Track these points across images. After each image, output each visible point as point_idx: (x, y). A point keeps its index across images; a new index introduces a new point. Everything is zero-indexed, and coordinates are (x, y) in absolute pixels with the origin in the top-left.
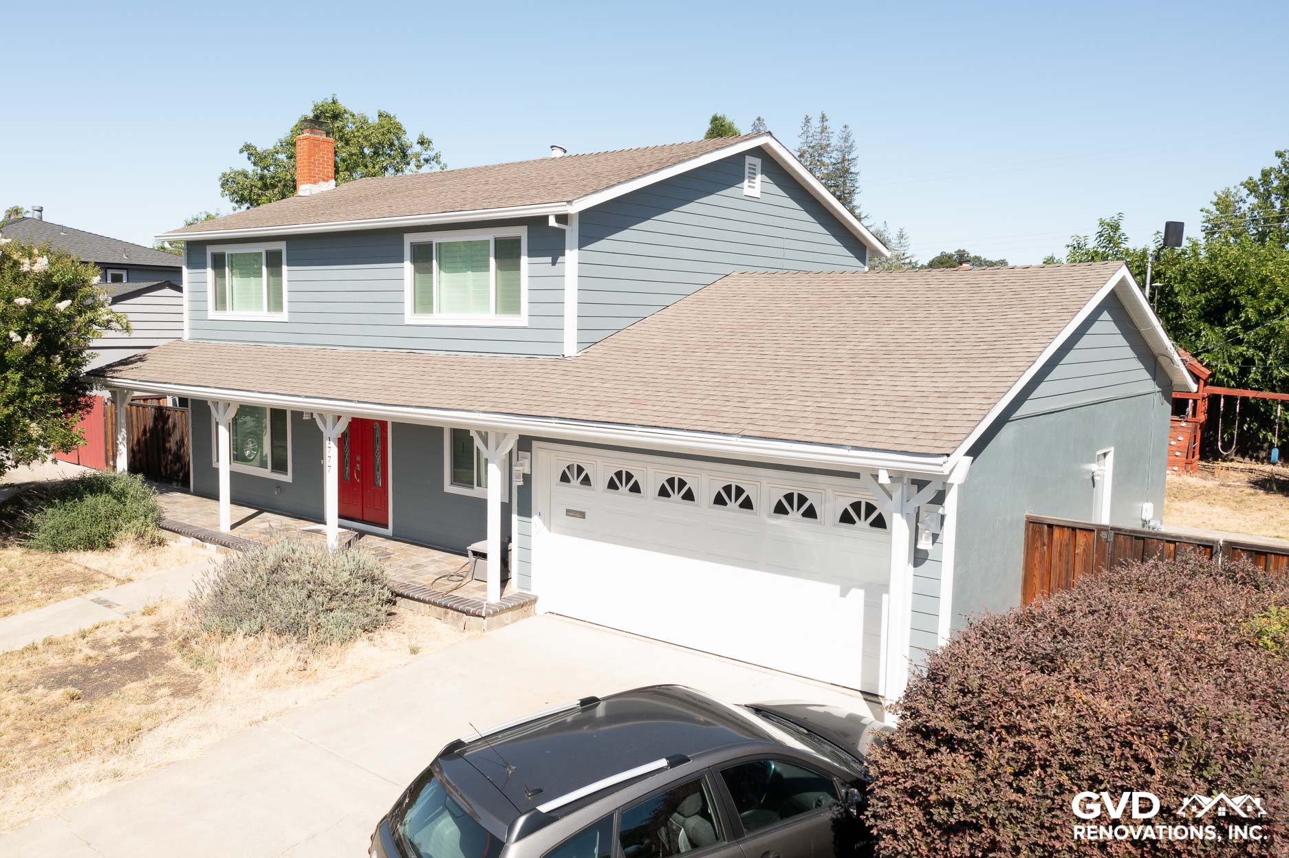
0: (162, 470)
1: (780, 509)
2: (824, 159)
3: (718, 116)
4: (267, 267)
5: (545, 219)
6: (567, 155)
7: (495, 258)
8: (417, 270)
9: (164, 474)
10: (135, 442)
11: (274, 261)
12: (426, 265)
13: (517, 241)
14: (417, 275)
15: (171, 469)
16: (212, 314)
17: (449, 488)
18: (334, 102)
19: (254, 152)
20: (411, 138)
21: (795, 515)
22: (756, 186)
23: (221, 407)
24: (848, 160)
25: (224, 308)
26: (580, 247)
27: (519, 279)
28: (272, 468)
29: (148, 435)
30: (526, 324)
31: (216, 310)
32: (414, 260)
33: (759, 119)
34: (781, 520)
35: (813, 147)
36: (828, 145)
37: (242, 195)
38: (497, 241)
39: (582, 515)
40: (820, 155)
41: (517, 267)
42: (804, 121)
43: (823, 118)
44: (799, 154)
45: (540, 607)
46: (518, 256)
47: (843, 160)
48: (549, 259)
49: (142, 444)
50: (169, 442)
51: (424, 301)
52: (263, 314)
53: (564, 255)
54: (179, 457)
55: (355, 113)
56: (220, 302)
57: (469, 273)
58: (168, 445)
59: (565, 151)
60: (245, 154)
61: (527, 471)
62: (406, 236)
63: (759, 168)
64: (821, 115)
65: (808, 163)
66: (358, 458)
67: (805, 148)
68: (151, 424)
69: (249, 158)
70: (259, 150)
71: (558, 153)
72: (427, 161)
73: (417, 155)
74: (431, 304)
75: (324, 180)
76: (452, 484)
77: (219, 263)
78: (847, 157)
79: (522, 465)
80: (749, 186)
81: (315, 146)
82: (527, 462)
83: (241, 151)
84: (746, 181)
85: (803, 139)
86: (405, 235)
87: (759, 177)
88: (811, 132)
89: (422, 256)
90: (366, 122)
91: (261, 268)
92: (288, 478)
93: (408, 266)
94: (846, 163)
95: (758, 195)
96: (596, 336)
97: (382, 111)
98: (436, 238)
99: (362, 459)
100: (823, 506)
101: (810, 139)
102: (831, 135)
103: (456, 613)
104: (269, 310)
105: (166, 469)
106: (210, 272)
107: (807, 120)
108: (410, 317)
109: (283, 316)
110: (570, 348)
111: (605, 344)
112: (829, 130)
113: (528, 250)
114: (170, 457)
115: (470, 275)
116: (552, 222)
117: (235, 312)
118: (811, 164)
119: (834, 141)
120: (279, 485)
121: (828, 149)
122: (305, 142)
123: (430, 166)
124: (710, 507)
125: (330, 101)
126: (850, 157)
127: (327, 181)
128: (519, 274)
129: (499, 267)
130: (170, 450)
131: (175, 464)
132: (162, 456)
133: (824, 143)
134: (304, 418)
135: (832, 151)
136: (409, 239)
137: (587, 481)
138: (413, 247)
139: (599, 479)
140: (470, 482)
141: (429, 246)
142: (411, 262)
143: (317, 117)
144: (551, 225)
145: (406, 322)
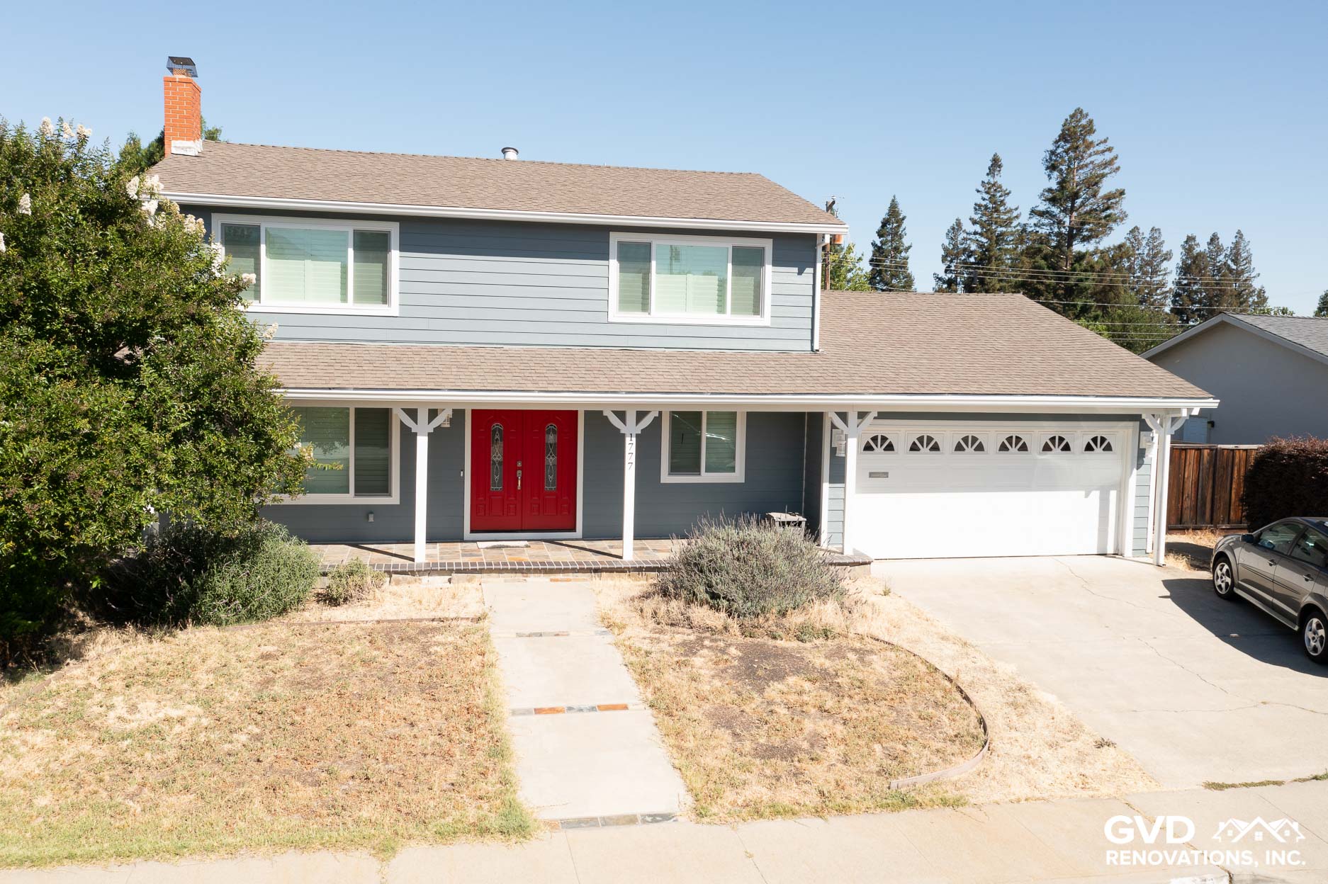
1: (1047, 448)
4: (355, 251)
7: (732, 265)
8: (624, 269)
11: (371, 244)
12: (641, 265)
13: (761, 251)
14: (624, 273)
17: (668, 479)
21: (1057, 451)
28: (356, 491)
30: (768, 324)
32: (620, 259)
34: (1048, 455)
38: (734, 248)
39: (885, 475)
41: (759, 274)
46: (762, 264)
48: (796, 270)
52: (343, 305)
53: (814, 266)
66: (519, 464)
76: (669, 474)
77: (243, 238)
81: (194, 93)
86: (612, 235)
89: (636, 258)
91: (346, 251)
92: (390, 500)
93: (614, 264)
98: (657, 240)
99: (522, 464)
100: (1075, 442)
104: (360, 301)
108: (615, 314)
109: (390, 309)
110: (817, 345)
113: (773, 260)
116: (828, 240)
120: (372, 511)
128: (762, 281)
129: (736, 273)
136: (615, 238)
137: (890, 448)
138: (621, 245)
139: (902, 445)
140: (696, 469)
141: (649, 246)
142: (617, 260)
144: (825, 242)
145: (610, 320)
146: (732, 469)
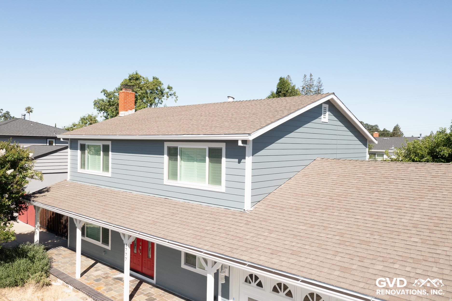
0: (59, 231)
2: (311, 90)
3: (282, 77)
4: (103, 152)
5: (236, 141)
6: (235, 100)
7: (209, 157)
8: (170, 159)
9: (59, 233)
10: (49, 218)
11: (106, 149)
12: (175, 157)
13: (220, 150)
14: (170, 161)
15: (63, 231)
16: (79, 170)
17: (183, 266)
18: (136, 74)
19: (106, 92)
20: (165, 87)
22: (326, 117)
23: (78, 222)
24: (320, 90)
25: (84, 168)
26: (253, 155)
27: (221, 168)
28: (102, 242)
29: (54, 215)
30: (224, 192)
31: (81, 168)
32: (169, 154)
33: (288, 76)
35: (307, 85)
36: (313, 85)
37: (101, 108)
38: (210, 149)
40: (310, 88)
41: (220, 162)
42: (304, 76)
43: (311, 75)
44: (302, 88)
46: (221, 157)
47: (319, 90)
48: (237, 160)
49: (52, 219)
50: (62, 219)
51: (173, 174)
52: (100, 172)
53: (245, 159)
54: (66, 227)
55: (144, 77)
56: (83, 165)
57: (195, 163)
58: (61, 221)
59: (234, 99)
60: (103, 93)
62: (165, 143)
64: (310, 74)
65: (306, 91)
66: (141, 244)
67: (304, 86)
69: (104, 95)
70: (108, 91)
71: (231, 100)
72: (171, 95)
73: (167, 93)
74: (177, 175)
75: (130, 109)
76: (185, 264)
77: (83, 148)
78: (320, 89)
79: (224, 272)
80: (324, 118)
81: (127, 95)
82: (227, 270)
83: (102, 92)
84: (323, 115)
85: (304, 82)
87: (328, 113)
88: (307, 80)
90: (148, 81)
91: (100, 152)
92: (109, 248)
93: (166, 157)
94: (320, 91)
95: (327, 121)
97: (154, 76)
98: (180, 145)
101: (306, 83)
102: (314, 81)
104: (103, 171)
105: (60, 230)
106: (79, 152)
107: (305, 76)
108: (166, 181)
109: (109, 174)
110: (248, 206)
111: (264, 202)
112: (313, 79)
113: (226, 155)
114: (62, 226)
115: (195, 164)
116: (240, 144)
117: (88, 171)
118: (307, 91)
119: (315, 83)
120: (105, 251)
121: (313, 86)
122: (123, 94)
123: (172, 97)
125: (135, 73)
126: (321, 89)
127: (132, 110)
128: (221, 166)
129: (210, 161)
130: (62, 223)
131: (64, 229)
132: (59, 225)
133: (311, 84)
135: (314, 87)
136: (166, 145)
137: (260, 285)
138: (169, 148)
139: (268, 285)
140: (194, 265)
142: (167, 155)
143: (130, 80)
144: (239, 145)
145: (164, 184)
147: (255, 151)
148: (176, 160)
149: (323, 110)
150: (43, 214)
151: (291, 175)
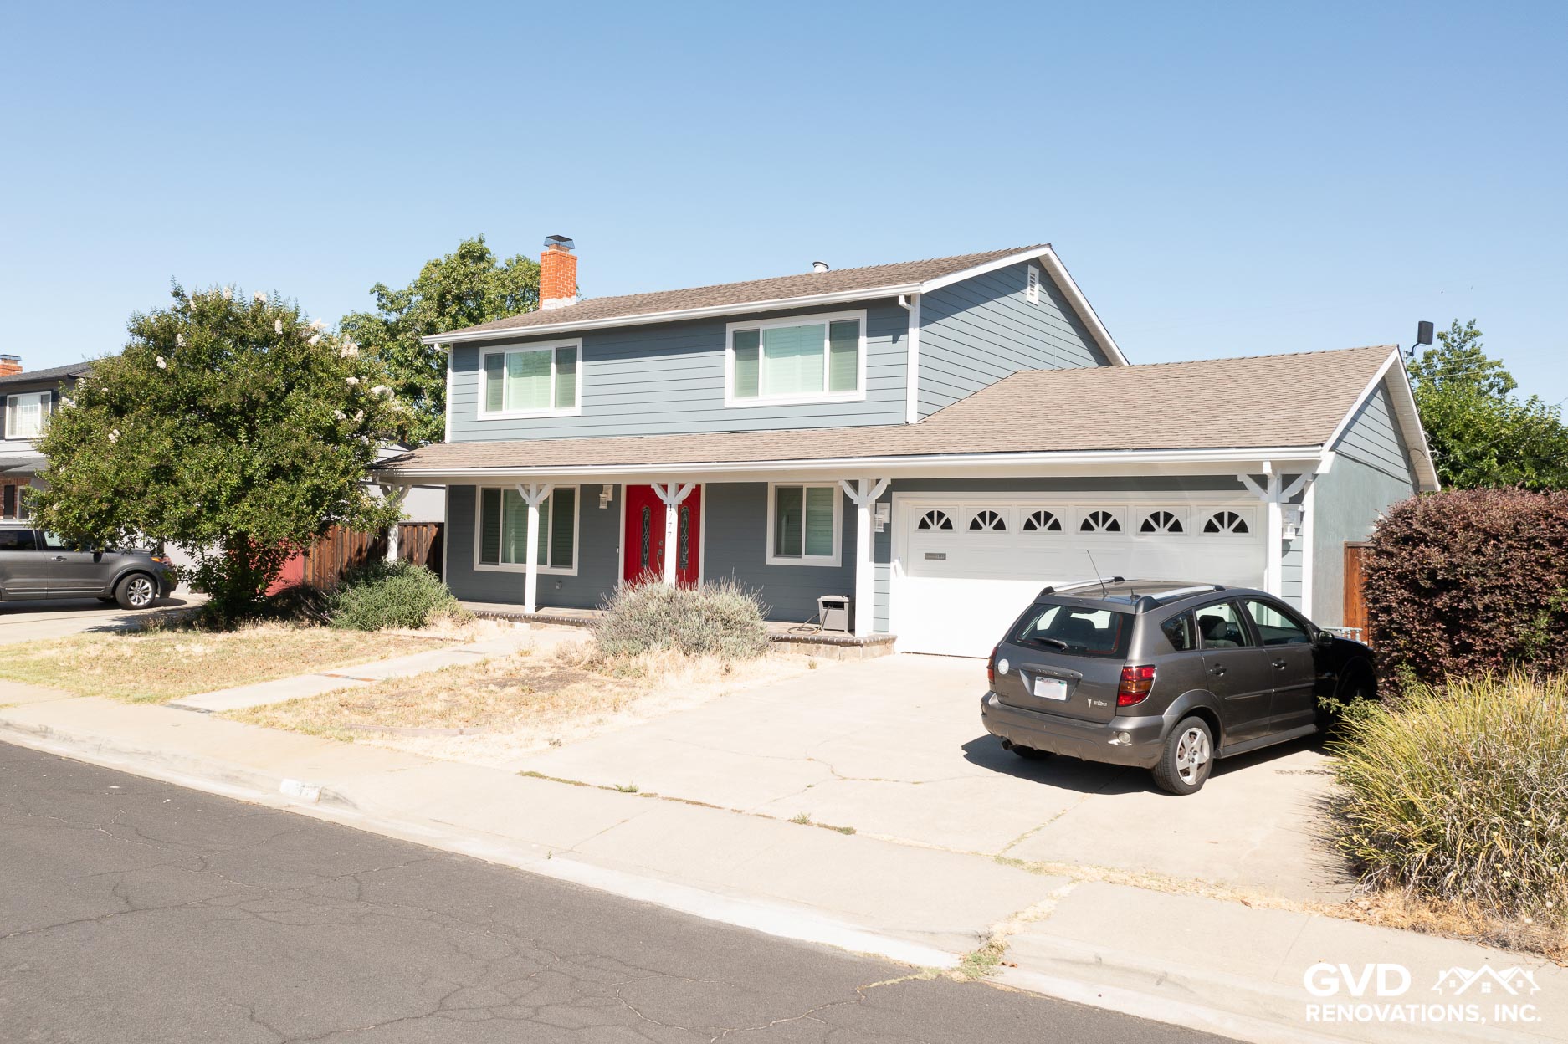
1: (1147, 527)
4: (557, 364)
5: (895, 299)
7: (830, 341)
8: (739, 356)
11: (566, 360)
12: (752, 351)
13: (856, 323)
14: (740, 361)
16: (483, 415)
17: (772, 560)
18: (481, 242)
19: (385, 293)
21: (1162, 531)
22: (1035, 293)
23: (533, 490)
25: (499, 408)
26: (921, 327)
27: (856, 358)
28: (552, 563)
30: (864, 399)
31: (488, 410)
32: (736, 347)
34: (1149, 535)
38: (833, 325)
39: (943, 556)
41: (855, 348)
45: (898, 646)
46: (856, 337)
48: (891, 338)
51: (748, 386)
52: (549, 410)
53: (907, 333)
56: (494, 402)
57: (798, 357)
59: (827, 268)
60: (375, 295)
61: (888, 521)
62: (729, 324)
63: (1037, 278)
68: (370, 543)
69: (377, 300)
70: (391, 291)
71: (820, 269)
74: (757, 387)
75: (567, 296)
76: (775, 556)
77: (495, 364)
79: (882, 514)
80: (1030, 293)
82: (887, 512)
83: (372, 292)
84: (1029, 288)
86: (727, 324)
87: (1038, 286)
89: (747, 345)
91: (549, 367)
92: (572, 571)
93: (730, 353)
95: (1037, 303)
96: (930, 410)
98: (764, 325)
100: (1188, 520)
103: (829, 646)
104: (557, 406)
106: (482, 373)
108: (731, 400)
109: (575, 410)
110: (913, 418)
111: (938, 416)
113: (867, 331)
116: (902, 302)
117: (513, 411)
120: (559, 580)
124: (1077, 533)
125: (477, 240)
128: (857, 354)
129: (835, 349)
134: (601, 507)
136: (731, 328)
137: (947, 525)
138: (737, 335)
139: (961, 522)
140: (796, 552)
141: (756, 333)
142: (733, 349)
143: (463, 257)
144: (900, 304)
145: (726, 406)
146: (830, 553)
147: (924, 321)
148: (756, 357)
149: (1029, 279)
150: (322, 560)
151: (976, 387)
